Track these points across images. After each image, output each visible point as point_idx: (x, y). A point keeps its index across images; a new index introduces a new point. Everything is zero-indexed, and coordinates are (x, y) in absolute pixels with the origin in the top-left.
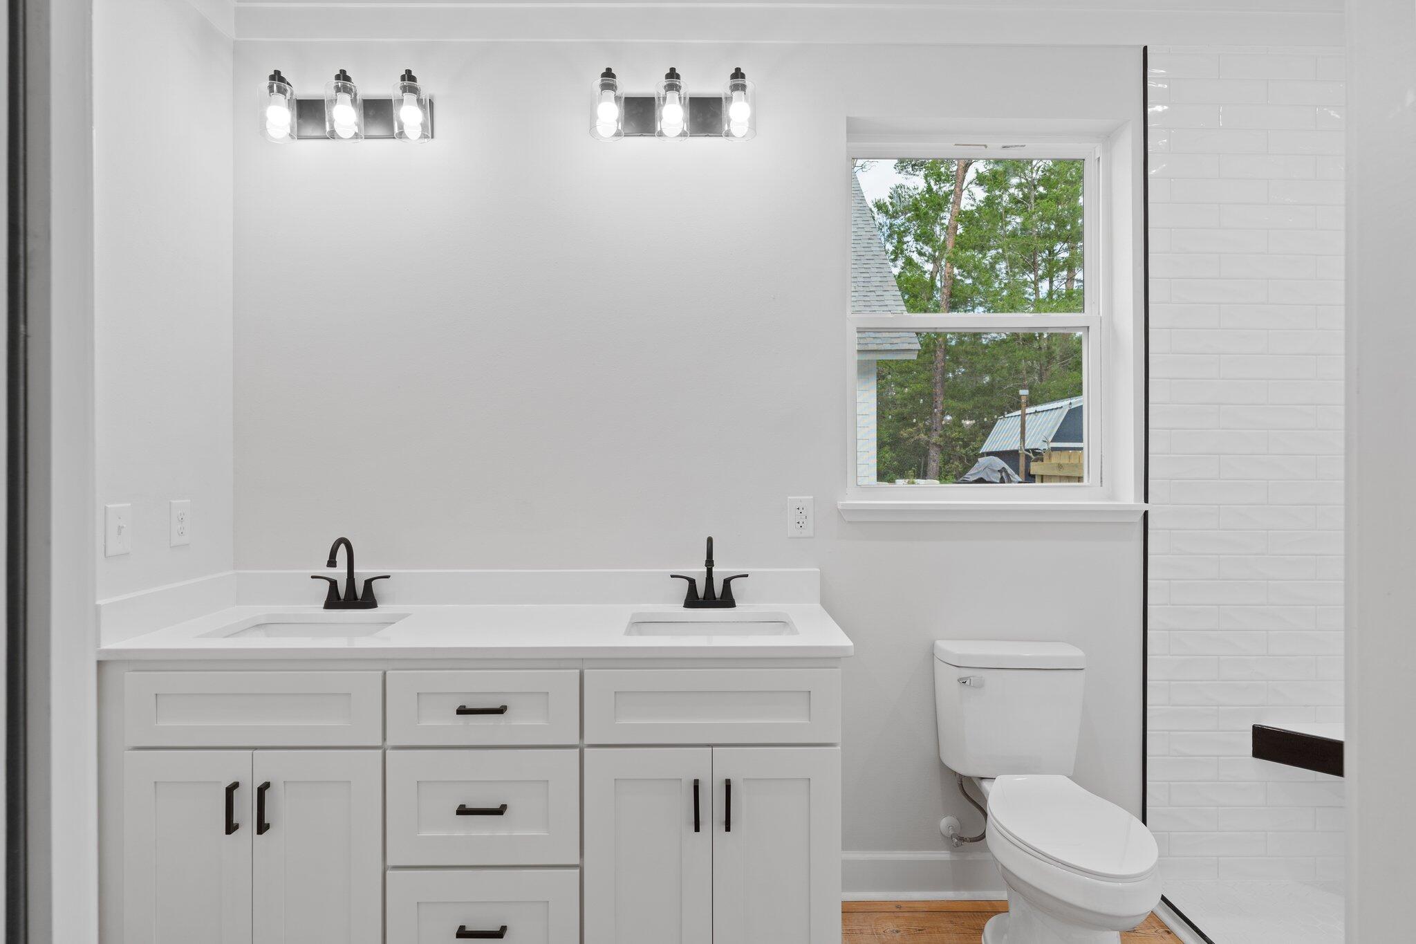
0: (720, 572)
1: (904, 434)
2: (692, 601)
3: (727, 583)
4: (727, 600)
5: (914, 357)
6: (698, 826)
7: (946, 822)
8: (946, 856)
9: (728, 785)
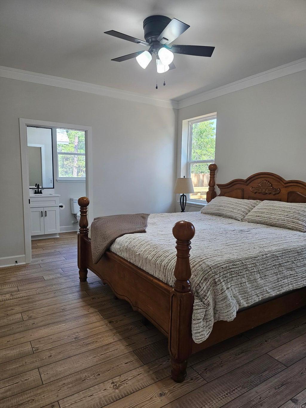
2: (36, 193)
3: (41, 190)
6: (42, 216)
7: (73, 222)
8: (72, 226)
9: (46, 211)
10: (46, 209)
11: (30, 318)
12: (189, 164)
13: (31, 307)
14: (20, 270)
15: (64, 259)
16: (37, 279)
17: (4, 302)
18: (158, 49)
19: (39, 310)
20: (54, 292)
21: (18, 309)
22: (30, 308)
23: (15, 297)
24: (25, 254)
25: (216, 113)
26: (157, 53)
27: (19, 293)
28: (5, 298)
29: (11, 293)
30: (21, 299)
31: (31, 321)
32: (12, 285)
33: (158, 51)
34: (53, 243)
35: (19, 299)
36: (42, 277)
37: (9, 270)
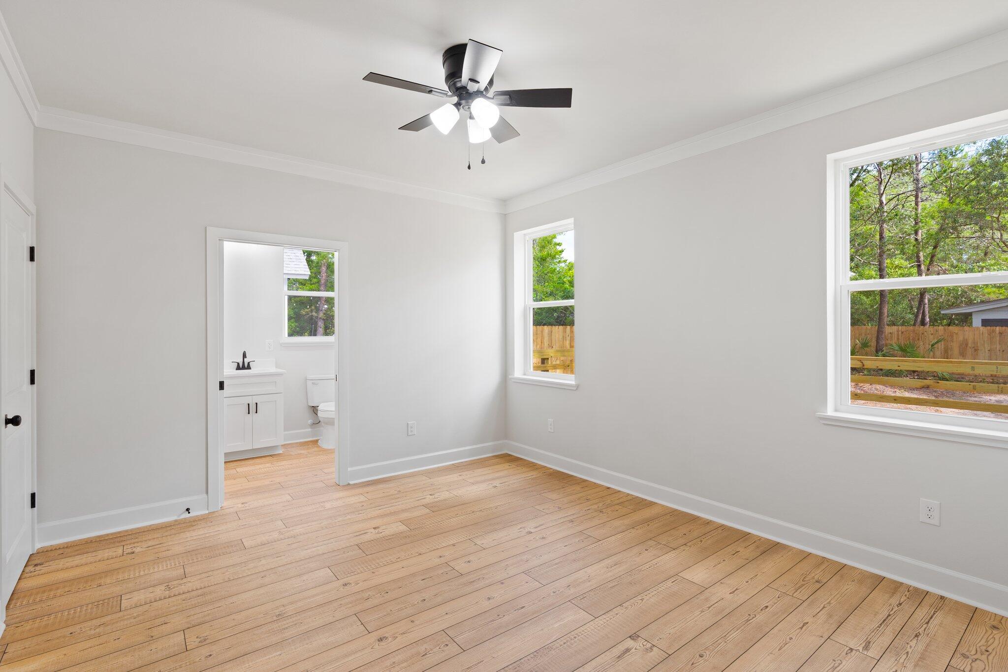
0: (246, 360)
1: (303, 312)
2: (238, 368)
3: (249, 363)
4: (249, 368)
5: (307, 278)
6: (249, 413)
7: (310, 422)
8: (310, 430)
9: (257, 404)
10: (256, 399)
11: (203, 642)
12: (528, 308)
13: (209, 615)
14: (194, 527)
15: (289, 498)
16: (228, 546)
17: (149, 605)
18: (470, 101)
19: (223, 620)
20: (262, 574)
21: (178, 621)
22: (205, 616)
23: (176, 591)
24: (207, 493)
25: (571, 220)
26: (469, 108)
27: (185, 580)
28: (152, 595)
29: (167, 583)
30: (188, 595)
31: (205, 651)
32: (173, 564)
33: (470, 105)
34: (268, 465)
35: (184, 596)
36: (240, 542)
37: (171, 529)
